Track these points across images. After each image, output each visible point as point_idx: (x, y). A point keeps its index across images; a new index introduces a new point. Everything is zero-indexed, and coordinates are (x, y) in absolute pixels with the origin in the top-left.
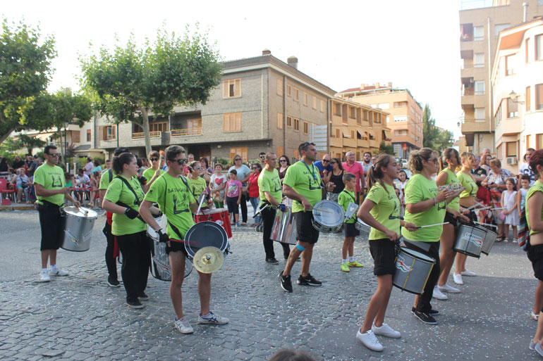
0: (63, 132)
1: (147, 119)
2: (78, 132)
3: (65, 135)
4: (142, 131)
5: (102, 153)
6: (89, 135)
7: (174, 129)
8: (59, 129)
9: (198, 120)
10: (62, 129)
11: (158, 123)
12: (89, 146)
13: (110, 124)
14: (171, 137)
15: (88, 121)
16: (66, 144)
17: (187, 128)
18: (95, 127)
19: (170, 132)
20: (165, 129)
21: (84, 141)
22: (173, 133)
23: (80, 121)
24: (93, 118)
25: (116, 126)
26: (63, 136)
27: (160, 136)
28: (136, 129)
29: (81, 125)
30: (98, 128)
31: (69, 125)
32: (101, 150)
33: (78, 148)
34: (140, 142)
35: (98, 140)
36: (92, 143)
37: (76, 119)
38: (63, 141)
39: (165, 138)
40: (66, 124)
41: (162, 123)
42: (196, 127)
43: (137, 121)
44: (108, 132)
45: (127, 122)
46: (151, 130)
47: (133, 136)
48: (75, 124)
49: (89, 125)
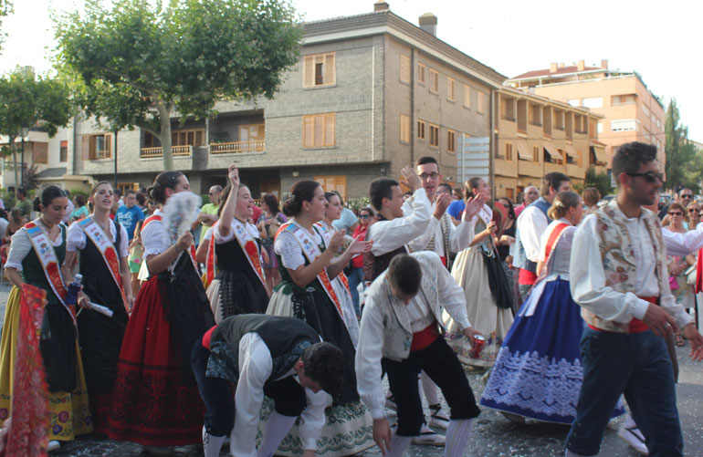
0: (18, 144)
1: (169, 124)
2: (44, 146)
3: (22, 151)
4: (158, 144)
5: (86, 182)
6: (63, 149)
7: (215, 141)
8: (12, 140)
9: (257, 126)
10: (18, 140)
11: (186, 131)
12: (64, 170)
13: (101, 131)
14: (210, 156)
15: (65, 126)
16: (24, 166)
17: (238, 139)
18: (75, 135)
19: (208, 147)
20: (199, 142)
21: (54, 160)
22: (213, 148)
23: (51, 126)
24: (72, 120)
25: (113, 135)
26: (19, 151)
27: (191, 154)
28: (148, 141)
29: (52, 133)
30: (80, 138)
31: (30, 133)
32: (85, 178)
33: (43, 172)
34: (155, 164)
35: (79, 160)
36: (68, 164)
37: (41, 122)
38: (19, 160)
39: (199, 157)
40: (25, 130)
41: (194, 130)
42: (255, 138)
43: (150, 127)
44: (98, 146)
45: (131, 129)
46: (174, 143)
47: (142, 153)
48: (41, 129)
49: (65, 133)
